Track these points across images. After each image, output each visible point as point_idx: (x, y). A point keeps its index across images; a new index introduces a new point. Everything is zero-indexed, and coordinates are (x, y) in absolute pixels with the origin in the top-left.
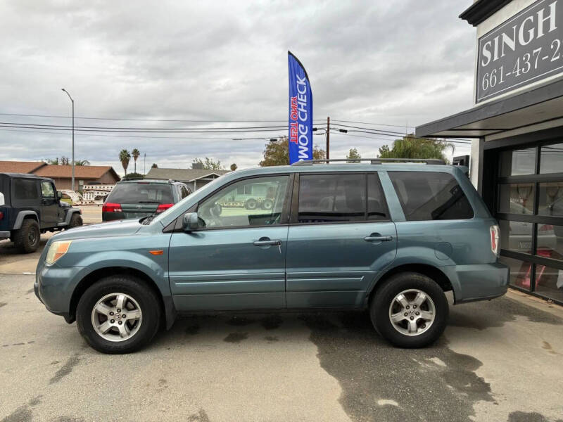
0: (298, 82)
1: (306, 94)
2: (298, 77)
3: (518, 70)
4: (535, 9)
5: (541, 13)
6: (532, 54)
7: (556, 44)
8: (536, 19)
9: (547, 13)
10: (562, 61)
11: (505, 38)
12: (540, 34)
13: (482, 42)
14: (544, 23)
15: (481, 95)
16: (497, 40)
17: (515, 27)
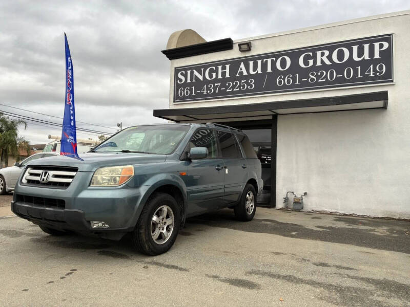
3: (205, 91)
4: (216, 64)
5: (220, 67)
6: (214, 85)
7: (229, 84)
8: (217, 69)
9: (224, 68)
10: (233, 92)
11: (195, 73)
12: (220, 77)
13: (177, 70)
14: (222, 72)
15: (177, 98)
16: (189, 72)
17: (202, 69)
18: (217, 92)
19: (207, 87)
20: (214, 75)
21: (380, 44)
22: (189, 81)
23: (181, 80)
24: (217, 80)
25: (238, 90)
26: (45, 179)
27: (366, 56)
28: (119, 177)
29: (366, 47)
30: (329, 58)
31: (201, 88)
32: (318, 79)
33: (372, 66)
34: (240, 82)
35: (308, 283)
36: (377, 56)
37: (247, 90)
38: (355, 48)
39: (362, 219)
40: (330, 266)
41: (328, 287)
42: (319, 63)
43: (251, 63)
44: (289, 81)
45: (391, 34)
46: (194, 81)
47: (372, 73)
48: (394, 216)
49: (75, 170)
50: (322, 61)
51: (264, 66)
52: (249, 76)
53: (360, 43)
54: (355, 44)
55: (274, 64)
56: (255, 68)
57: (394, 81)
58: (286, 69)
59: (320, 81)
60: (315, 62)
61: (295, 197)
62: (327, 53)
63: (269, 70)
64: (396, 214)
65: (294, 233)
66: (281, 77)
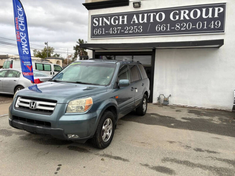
0: (18, 9)
1: (23, 16)
2: (18, 6)
3: (111, 32)
4: (118, 15)
5: (121, 17)
6: (117, 28)
7: (127, 28)
8: (119, 18)
9: (123, 18)
10: (129, 33)
11: (105, 19)
12: (121, 23)
13: (93, 17)
14: (122, 20)
15: (93, 36)
16: (101, 19)
17: (109, 18)
18: (119, 33)
19: (112, 29)
20: (117, 22)
21: (218, 9)
22: (101, 25)
23: (95, 24)
24: (118, 25)
25: (132, 32)
26: (34, 107)
27: (210, 15)
28: (84, 106)
29: (211, 9)
30: (189, 15)
31: (109, 30)
32: (181, 28)
33: (213, 22)
34: (133, 28)
35: (198, 167)
36: (216, 16)
37: (138, 33)
38: (204, 10)
39: (202, 111)
40: (203, 151)
41: (210, 168)
42: (182, 18)
43: (140, 15)
44: (163, 29)
45: (225, 3)
46: (104, 25)
47: (212, 26)
48: (218, 108)
49: (55, 102)
50: (184, 17)
51: (149, 18)
52: (139, 24)
53: (207, 7)
54: (204, 7)
55: (154, 17)
56: (143, 19)
57: (225, 32)
58: (162, 20)
59: (182, 29)
60: (180, 17)
61: (165, 97)
62: (187, 12)
63: (152, 21)
64: (219, 107)
65: (172, 124)
66: (159, 25)
